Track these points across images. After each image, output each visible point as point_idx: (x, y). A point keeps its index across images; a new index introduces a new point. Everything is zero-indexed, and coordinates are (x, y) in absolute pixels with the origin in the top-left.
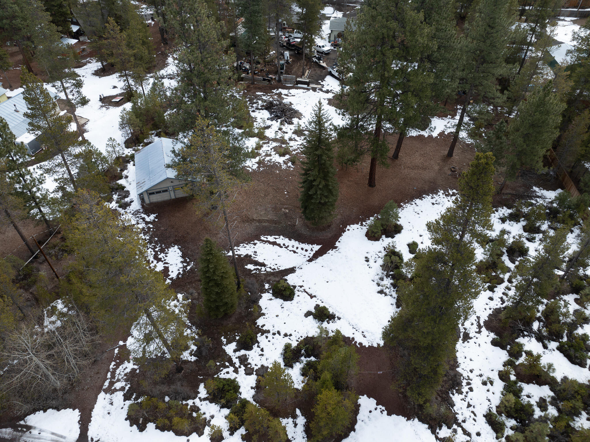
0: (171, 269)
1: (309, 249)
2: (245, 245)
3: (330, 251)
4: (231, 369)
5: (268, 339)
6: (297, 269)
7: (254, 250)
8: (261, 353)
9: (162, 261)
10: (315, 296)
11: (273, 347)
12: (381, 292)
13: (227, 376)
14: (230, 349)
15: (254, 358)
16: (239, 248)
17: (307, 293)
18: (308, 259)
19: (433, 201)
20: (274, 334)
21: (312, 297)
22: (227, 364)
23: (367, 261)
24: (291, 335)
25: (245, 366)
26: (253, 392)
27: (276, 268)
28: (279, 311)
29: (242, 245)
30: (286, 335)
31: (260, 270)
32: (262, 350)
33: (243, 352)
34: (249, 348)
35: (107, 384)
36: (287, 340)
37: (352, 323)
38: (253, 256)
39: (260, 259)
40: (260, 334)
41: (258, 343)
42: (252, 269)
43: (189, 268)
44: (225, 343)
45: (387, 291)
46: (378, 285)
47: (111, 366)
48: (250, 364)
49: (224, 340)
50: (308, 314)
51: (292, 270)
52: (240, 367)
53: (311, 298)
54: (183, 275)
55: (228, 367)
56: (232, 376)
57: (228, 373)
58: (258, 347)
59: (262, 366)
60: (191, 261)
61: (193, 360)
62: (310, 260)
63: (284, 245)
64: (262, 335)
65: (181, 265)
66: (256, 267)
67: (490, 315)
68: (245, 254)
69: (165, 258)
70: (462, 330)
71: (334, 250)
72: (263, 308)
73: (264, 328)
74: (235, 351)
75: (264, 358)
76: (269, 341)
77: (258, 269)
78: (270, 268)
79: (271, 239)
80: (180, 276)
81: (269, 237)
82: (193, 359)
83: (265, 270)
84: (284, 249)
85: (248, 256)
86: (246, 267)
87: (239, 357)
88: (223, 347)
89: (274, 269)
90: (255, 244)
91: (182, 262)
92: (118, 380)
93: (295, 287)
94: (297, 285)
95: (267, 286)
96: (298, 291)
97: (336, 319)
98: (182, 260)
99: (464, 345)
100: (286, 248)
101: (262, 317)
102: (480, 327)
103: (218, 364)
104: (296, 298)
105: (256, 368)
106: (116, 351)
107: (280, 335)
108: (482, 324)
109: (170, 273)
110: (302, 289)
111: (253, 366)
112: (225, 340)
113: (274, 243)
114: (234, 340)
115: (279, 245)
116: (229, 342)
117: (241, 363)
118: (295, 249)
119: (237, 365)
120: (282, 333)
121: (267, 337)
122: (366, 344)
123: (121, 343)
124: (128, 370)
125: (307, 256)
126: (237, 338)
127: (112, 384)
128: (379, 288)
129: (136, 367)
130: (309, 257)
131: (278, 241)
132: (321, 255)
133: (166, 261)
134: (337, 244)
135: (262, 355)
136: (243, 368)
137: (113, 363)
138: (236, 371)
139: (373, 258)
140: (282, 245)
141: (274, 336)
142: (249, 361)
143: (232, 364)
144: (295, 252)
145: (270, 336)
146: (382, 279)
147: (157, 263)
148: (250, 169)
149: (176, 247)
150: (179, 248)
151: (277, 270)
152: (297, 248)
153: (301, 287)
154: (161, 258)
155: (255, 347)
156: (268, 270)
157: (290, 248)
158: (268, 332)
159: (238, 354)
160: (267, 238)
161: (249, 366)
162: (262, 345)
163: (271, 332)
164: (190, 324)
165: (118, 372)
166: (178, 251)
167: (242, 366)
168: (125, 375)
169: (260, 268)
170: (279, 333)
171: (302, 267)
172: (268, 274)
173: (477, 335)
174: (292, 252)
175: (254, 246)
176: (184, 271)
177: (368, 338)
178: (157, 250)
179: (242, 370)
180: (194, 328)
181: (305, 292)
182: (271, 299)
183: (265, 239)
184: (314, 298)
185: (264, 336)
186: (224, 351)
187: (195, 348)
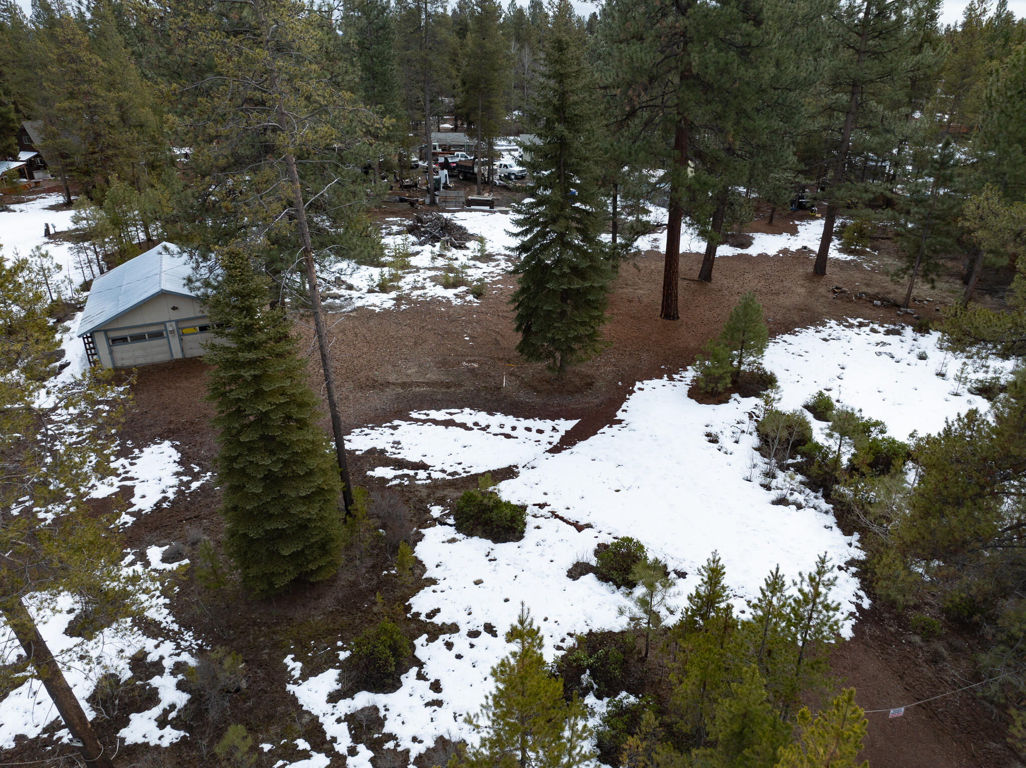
0: (138, 492)
1: (547, 429)
2: (367, 431)
3: (606, 429)
4: (318, 762)
5: (455, 650)
6: (520, 469)
7: (391, 439)
8: (433, 696)
9: (118, 475)
10: (589, 526)
11: (475, 675)
12: (782, 501)
14: (315, 692)
15: (406, 716)
16: (349, 437)
17: (562, 519)
18: (549, 447)
19: (824, 335)
20: (474, 634)
21: (580, 528)
22: (303, 744)
23: (714, 441)
25: (375, 746)
27: (461, 471)
28: (483, 570)
29: (357, 431)
31: (412, 478)
32: (436, 687)
33: (363, 699)
34: (390, 684)
38: (390, 450)
39: (410, 455)
40: (425, 636)
41: (420, 664)
42: (389, 477)
43: (195, 485)
44: (297, 674)
45: (799, 498)
46: (767, 487)
48: (392, 737)
49: (294, 666)
50: (577, 571)
51: (507, 473)
52: (353, 752)
53: (579, 531)
54: (173, 502)
58: (421, 677)
59: (441, 741)
60: (204, 470)
61: (165, 743)
62: (556, 450)
63: (476, 424)
64: (431, 639)
66: (400, 472)
68: (366, 448)
69: (129, 468)
71: (616, 427)
72: (429, 563)
73: (438, 620)
74: (333, 698)
75: (444, 714)
76: (459, 657)
77: (407, 475)
78: (443, 471)
79: (440, 415)
80: (165, 505)
81: (432, 412)
82: (171, 735)
83: (429, 477)
84: (476, 432)
85: (375, 452)
86: (370, 473)
87: (350, 719)
88: (290, 687)
89: (453, 474)
90: (395, 428)
91: (177, 474)
93: (524, 508)
94: (529, 502)
95: (436, 511)
96: (535, 516)
97: (673, 575)
98: (180, 469)
100: (483, 429)
101: (428, 590)
103: (267, 747)
104: (529, 531)
105: (416, 750)
107: (494, 634)
109: (134, 500)
110: (544, 512)
111: (405, 743)
112: (299, 665)
113: (448, 423)
114: (331, 661)
115: (463, 426)
116: (311, 670)
117: (356, 739)
118: (507, 431)
119: (342, 747)
120: (502, 630)
121: (449, 646)
125: (544, 443)
126: (343, 655)
128: (774, 495)
130: (550, 443)
131: (458, 418)
132: (585, 438)
133: (129, 475)
134: (621, 415)
135: (439, 703)
136: (365, 753)
139: (727, 434)
140: (470, 425)
141: (474, 641)
142: (389, 727)
143: (323, 744)
144: (508, 436)
145: (460, 641)
146: (770, 475)
148: (377, 309)
149: (167, 443)
150: (174, 446)
151: (464, 475)
152: (514, 428)
153: (542, 506)
154: (115, 469)
155: (409, 679)
156: (436, 475)
157: (494, 429)
158: (454, 628)
159: (345, 706)
160: (428, 415)
161: (390, 745)
162: (432, 671)
163: (464, 629)
164: (175, 627)
166: (173, 452)
167: (361, 748)
169: (412, 473)
170: (490, 629)
171: (534, 464)
172: (436, 485)
174: (501, 437)
175: (392, 431)
176: (180, 493)
178: (108, 452)
179: (361, 762)
180: (188, 636)
181: (557, 516)
182: (453, 541)
183: (424, 417)
184: (586, 531)
185: (439, 643)
186: (293, 700)
187: (182, 699)
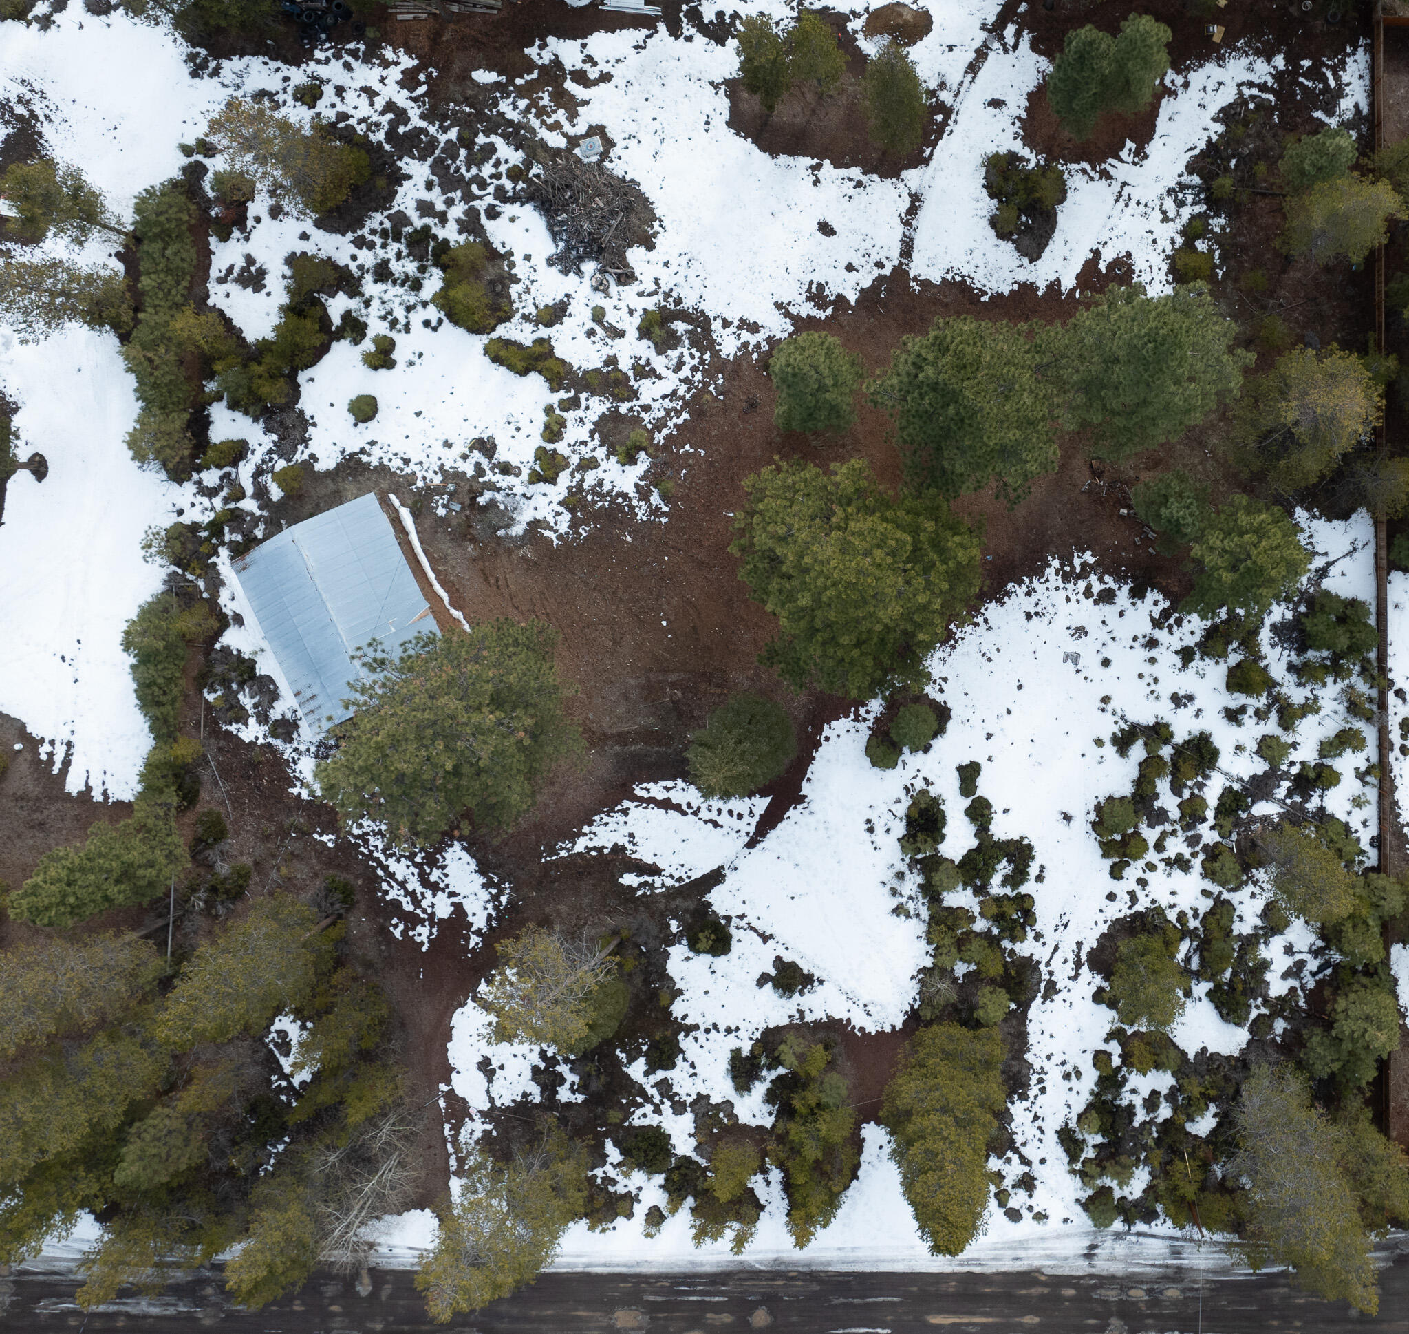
0: (469, 907)
1: (746, 813)
2: (606, 819)
3: (791, 813)
4: (648, 1108)
5: (699, 1042)
6: (727, 872)
7: (626, 830)
8: (692, 1071)
9: (443, 890)
10: (771, 937)
11: (710, 1058)
12: (898, 910)
13: (645, 1122)
14: (636, 1070)
15: (681, 1082)
16: (593, 829)
17: (755, 930)
18: (747, 839)
20: (707, 1031)
21: (765, 938)
22: (639, 1100)
23: (871, 830)
24: (737, 1029)
25: (671, 1098)
26: (693, 1142)
27: (684, 876)
28: (707, 981)
29: (597, 818)
30: (729, 1030)
31: (652, 886)
32: (693, 1066)
33: (660, 1075)
34: (670, 1065)
35: (453, 1162)
36: (732, 1042)
37: (845, 989)
38: (629, 847)
39: (644, 854)
40: (683, 1033)
41: (683, 1052)
42: (635, 885)
43: (504, 899)
44: (625, 1061)
45: (911, 906)
46: (894, 892)
47: (446, 1132)
48: (677, 1094)
49: (622, 1056)
50: (763, 980)
51: (716, 877)
52: (662, 1102)
53: (765, 941)
54: (498, 919)
55: (641, 1105)
56: (653, 1120)
57: (644, 1116)
58: (685, 1060)
59: (699, 1095)
60: (502, 881)
61: (579, 1102)
62: (751, 844)
63: (689, 806)
64: (686, 1036)
65: (485, 895)
66: (642, 879)
67: (1103, 935)
68: (610, 845)
69: (447, 881)
70: (1045, 976)
71: (800, 807)
72: (677, 979)
73: (688, 1022)
74: (647, 1074)
75: (698, 1080)
76: (701, 1047)
77: (646, 883)
78: (672, 876)
79: (657, 790)
80: (494, 924)
81: (651, 785)
82: (579, 1098)
83: (663, 885)
84: (690, 817)
85: (618, 850)
86: (620, 880)
87: (656, 1085)
88: (624, 1069)
89: (680, 879)
90: (625, 812)
91: (483, 886)
92: (469, 1154)
93: (728, 919)
94: (733, 914)
95: (674, 926)
96: (737, 928)
97: (816, 983)
98: (483, 880)
99: (1044, 1007)
100: (695, 814)
101: (679, 999)
102: (1078, 964)
103: (624, 1101)
104: (735, 946)
105: (689, 1100)
106: (442, 1103)
107: (718, 1032)
108: (1084, 958)
109: (470, 919)
110: (743, 923)
111: (684, 1098)
112: (624, 1055)
113: (666, 805)
114: (639, 1053)
115: (677, 808)
116: (631, 1059)
117: (662, 1095)
118: (713, 815)
119: (657, 1099)
120: (722, 1028)
121: (696, 1039)
122: (872, 1029)
123: (443, 1087)
124: (478, 1135)
125: (743, 833)
126: (645, 1048)
127: (461, 1161)
128: (894, 903)
129: (489, 1127)
130: (748, 834)
131: (677, 797)
132: (773, 827)
133: (451, 889)
134: (806, 789)
135: (695, 1075)
136: (668, 1103)
137: (447, 1127)
138: (657, 1111)
139: (883, 821)
140: (684, 807)
141: (708, 1036)
142: (675, 1089)
143: (649, 1099)
144: (716, 825)
145: (700, 1035)
146: (900, 876)
147: (434, 895)
148: (553, 536)
149: (457, 845)
150: (464, 849)
151: (687, 881)
152: (719, 811)
153: (741, 917)
154: (436, 883)
155: (679, 1060)
156: (669, 882)
157: (704, 814)
158: (696, 1027)
159: (653, 1078)
160: (648, 790)
161: (677, 1098)
162: (690, 1056)
163: (702, 1028)
165: (461, 1139)
166: (466, 857)
167: (665, 1100)
168: (477, 1142)
169: (649, 879)
170: (715, 1027)
171: (736, 863)
172: (671, 893)
173: (1071, 984)
174: (710, 825)
175: (624, 819)
176: (496, 908)
177: (875, 1017)
178: (418, 859)
179: (666, 1106)
181: (752, 928)
182: (688, 959)
183: (644, 794)
184: (770, 941)
185: (690, 1038)
186: (627, 1076)
187: (576, 1079)
